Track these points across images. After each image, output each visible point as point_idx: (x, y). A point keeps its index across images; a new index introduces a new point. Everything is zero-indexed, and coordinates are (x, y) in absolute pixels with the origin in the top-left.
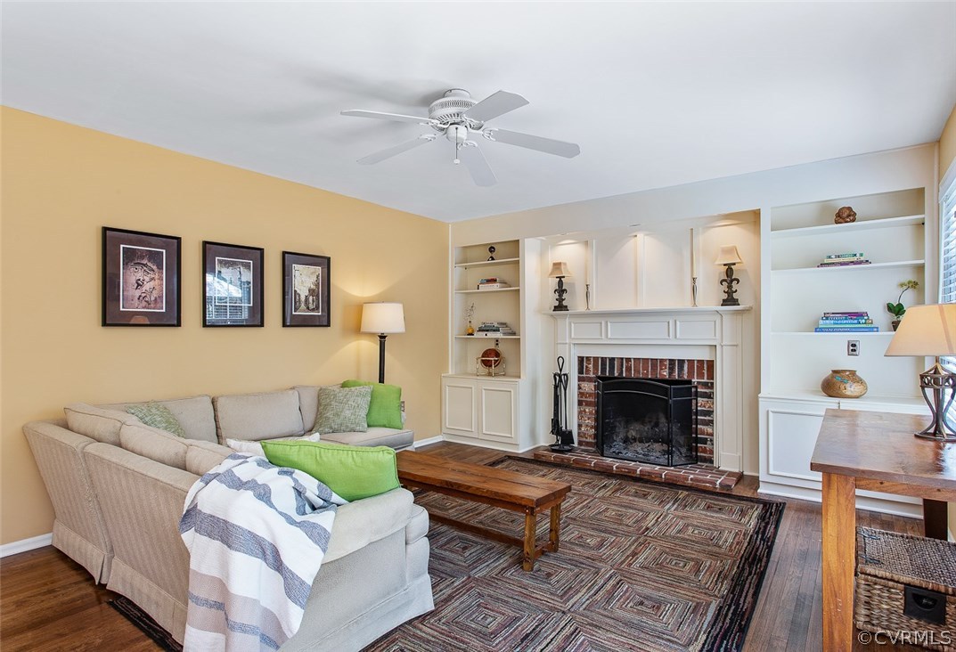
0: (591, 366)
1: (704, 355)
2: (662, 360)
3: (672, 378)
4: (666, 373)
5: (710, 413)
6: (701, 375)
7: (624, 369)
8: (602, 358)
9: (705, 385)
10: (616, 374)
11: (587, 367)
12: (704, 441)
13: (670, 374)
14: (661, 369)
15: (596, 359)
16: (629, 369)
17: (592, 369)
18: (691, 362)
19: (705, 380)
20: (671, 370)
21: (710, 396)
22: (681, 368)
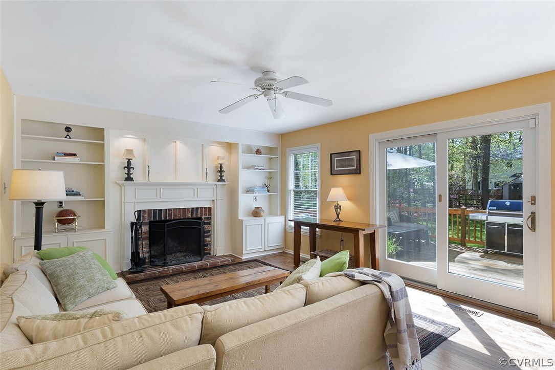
0: (146, 215)
1: (208, 205)
2: (188, 209)
3: (193, 217)
4: (190, 215)
5: (209, 232)
6: (205, 214)
7: (167, 215)
8: (154, 210)
9: (207, 219)
10: (163, 219)
11: (143, 216)
12: (207, 245)
13: (192, 215)
14: (188, 213)
15: (150, 211)
16: (170, 215)
17: (147, 217)
18: (201, 208)
19: (207, 216)
20: (192, 213)
21: (209, 224)
22: (197, 212)
